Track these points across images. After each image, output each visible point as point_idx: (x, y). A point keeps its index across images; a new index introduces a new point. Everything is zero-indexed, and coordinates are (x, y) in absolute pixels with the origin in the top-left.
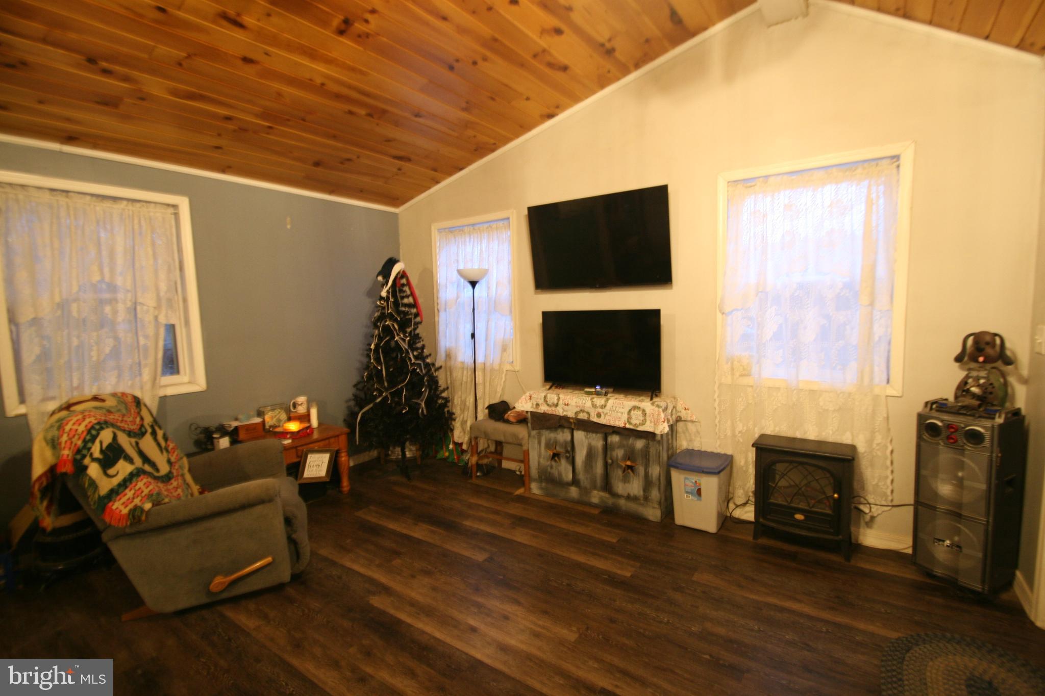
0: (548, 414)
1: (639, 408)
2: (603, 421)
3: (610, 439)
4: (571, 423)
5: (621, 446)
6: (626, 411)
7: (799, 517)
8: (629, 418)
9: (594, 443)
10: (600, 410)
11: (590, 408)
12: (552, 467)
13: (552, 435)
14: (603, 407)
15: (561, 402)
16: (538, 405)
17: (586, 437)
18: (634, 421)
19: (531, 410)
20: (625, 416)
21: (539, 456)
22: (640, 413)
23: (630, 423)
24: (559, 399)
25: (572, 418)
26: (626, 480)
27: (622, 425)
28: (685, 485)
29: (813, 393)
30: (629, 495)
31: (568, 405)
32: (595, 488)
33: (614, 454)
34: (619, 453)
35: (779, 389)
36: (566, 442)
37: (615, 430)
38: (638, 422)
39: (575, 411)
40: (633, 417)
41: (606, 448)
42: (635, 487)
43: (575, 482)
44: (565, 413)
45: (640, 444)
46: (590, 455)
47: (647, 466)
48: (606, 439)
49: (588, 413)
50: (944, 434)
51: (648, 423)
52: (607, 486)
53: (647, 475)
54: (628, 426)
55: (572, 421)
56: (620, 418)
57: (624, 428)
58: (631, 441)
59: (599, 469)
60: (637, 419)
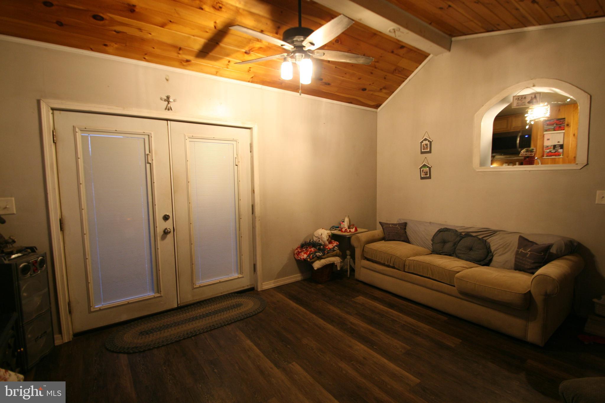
50: (32, 268)
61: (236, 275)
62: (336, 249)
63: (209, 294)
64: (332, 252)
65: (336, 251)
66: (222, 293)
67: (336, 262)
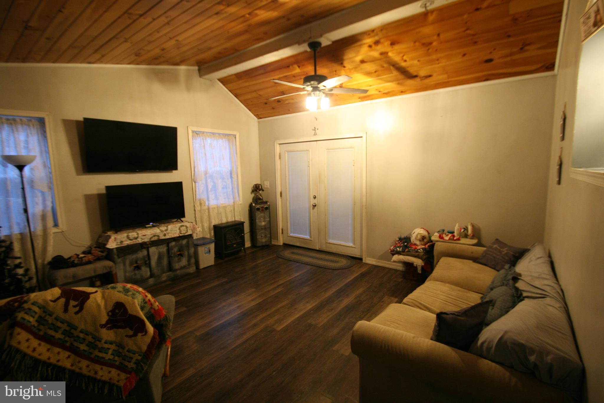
0: (131, 245)
1: (183, 226)
2: (167, 237)
3: (170, 245)
4: (147, 244)
5: (176, 246)
6: (177, 229)
7: (235, 245)
8: (180, 231)
9: (161, 250)
10: (165, 232)
11: (159, 233)
12: (135, 274)
13: (134, 257)
14: (166, 230)
15: (140, 235)
16: (122, 242)
17: (157, 249)
18: (183, 232)
19: (116, 247)
20: (178, 231)
21: (125, 272)
22: (185, 228)
23: (181, 233)
24: (138, 234)
25: (148, 242)
26: (179, 260)
27: (178, 235)
28: (205, 250)
29: (225, 207)
30: (181, 267)
31: (145, 235)
32: (163, 272)
33: (173, 251)
34: (176, 249)
35: (215, 208)
36: (144, 257)
37: (174, 239)
38: (184, 232)
39: (150, 237)
40: (182, 230)
41: (168, 251)
42: (184, 262)
43: (152, 275)
44: (143, 241)
45: (184, 242)
46: (160, 257)
47: (188, 250)
48: (168, 246)
49: (158, 236)
50: (261, 209)
51: (189, 231)
52: (170, 268)
53: (189, 254)
54: (181, 235)
55: (148, 243)
56: (176, 233)
57: (180, 237)
58: (180, 242)
59: (165, 262)
60: (184, 231)
61: (351, 245)
62: (421, 251)
63: (334, 250)
64: (415, 253)
65: (418, 253)
66: (341, 253)
67: (414, 264)
